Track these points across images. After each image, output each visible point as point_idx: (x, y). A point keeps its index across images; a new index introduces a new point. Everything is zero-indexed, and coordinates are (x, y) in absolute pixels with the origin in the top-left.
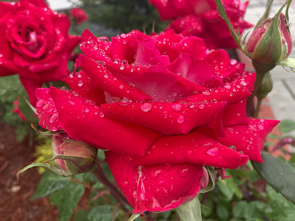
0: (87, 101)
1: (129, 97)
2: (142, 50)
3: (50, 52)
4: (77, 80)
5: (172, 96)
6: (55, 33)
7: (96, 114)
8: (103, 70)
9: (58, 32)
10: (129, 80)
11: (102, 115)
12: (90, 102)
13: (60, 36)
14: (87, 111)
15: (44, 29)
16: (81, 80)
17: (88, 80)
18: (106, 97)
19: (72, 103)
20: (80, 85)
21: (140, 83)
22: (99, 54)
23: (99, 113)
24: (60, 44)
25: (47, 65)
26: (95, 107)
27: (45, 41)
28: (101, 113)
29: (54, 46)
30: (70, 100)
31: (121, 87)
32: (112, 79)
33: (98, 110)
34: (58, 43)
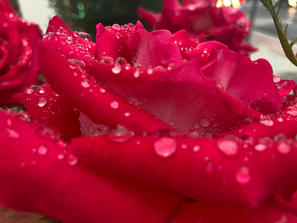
0: (46, 131)
1: (128, 124)
2: (148, 46)
3: (12, 67)
4: (36, 97)
5: (201, 126)
6: (21, 44)
7: (61, 157)
8: (80, 74)
9: (25, 43)
10: (126, 94)
11: (72, 160)
12: (51, 132)
13: (27, 48)
14: (43, 151)
15: (6, 39)
16: (44, 97)
17: (55, 97)
18: (82, 125)
19: (13, 134)
20: (41, 105)
21: (145, 100)
22: (74, 50)
23: (66, 156)
24: (26, 58)
25: (5, 83)
26: (61, 143)
27: (6, 52)
28: (71, 156)
29: (17, 61)
30: (11, 128)
31: (115, 105)
32: (97, 90)
33: (65, 148)
34: (24, 57)
